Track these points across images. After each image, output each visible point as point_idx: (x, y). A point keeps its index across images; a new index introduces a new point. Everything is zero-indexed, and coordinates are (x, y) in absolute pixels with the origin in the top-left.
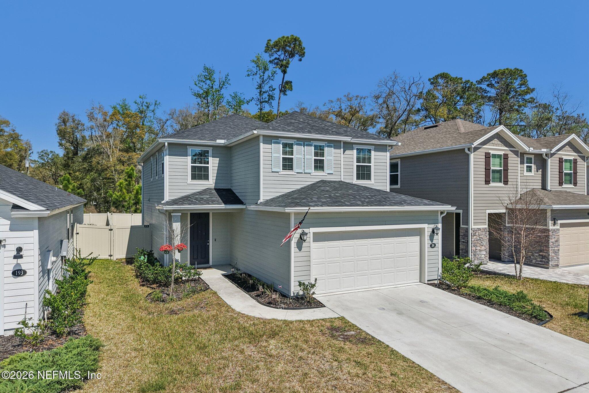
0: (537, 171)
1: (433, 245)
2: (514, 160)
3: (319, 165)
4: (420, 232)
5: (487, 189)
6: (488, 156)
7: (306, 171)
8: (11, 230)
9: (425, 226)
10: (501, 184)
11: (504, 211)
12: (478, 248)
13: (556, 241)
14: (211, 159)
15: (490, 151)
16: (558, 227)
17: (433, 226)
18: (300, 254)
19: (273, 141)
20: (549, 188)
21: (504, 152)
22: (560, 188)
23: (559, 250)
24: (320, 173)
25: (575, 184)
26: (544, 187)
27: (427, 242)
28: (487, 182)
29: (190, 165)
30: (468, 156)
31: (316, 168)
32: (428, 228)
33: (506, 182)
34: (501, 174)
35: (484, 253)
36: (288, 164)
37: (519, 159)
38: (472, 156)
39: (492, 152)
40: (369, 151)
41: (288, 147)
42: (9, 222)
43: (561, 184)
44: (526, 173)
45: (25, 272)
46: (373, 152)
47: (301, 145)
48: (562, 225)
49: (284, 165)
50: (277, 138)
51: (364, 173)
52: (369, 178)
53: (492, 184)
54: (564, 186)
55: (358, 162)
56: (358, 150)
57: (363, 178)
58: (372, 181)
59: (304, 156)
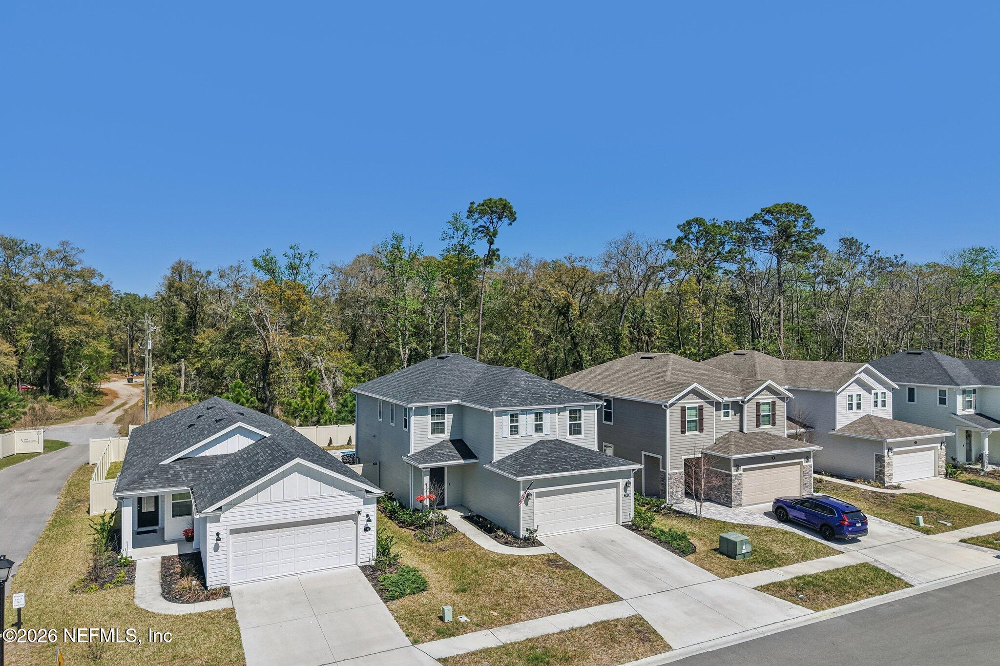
0: (735, 416)
1: (626, 495)
2: (709, 410)
3: (539, 428)
4: (616, 486)
5: (683, 438)
6: (683, 410)
7: (529, 434)
8: (364, 504)
9: (620, 481)
10: (697, 433)
11: (700, 456)
12: (675, 490)
13: (739, 484)
14: (446, 415)
15: (685, 405)
16: (741, 472)
17: (626, 480)
18: (527, 508)
19: (503, 413)
20: (745, 431)
21: (699, 404)
22: (757, 430)
23: (742, 492)
24: (539, 434)
25: (774, 424)
26: (741, 430)
27: (622, 492)
28: (683, 432)
29: (430, 421)
30: (665, 411)
31: (536, 430)
32: (622, 482)
33: (701, 430)
34: (696, 424)
35: (680, 493)
36: (514, 430)
37: (715, 407)
38: (668, 411)
39: (687, 406)
40: (580, 411)
41: (514, 417)
42: (362, 500)
43: (758, 426)
44: (723, 419)
45: (370, 529)
46: (582, 411)
47: (524, 414)
48: (744, 470)
49: (511, 431)
50: (506, 411)
51: (575, 429)
52: (580, 433)
53: (687, 433)
54: (762, 427)
55: (570, 421)
56: (571, 411)
57: (575, 434)
58: (583, 435)
59: (526, 422)
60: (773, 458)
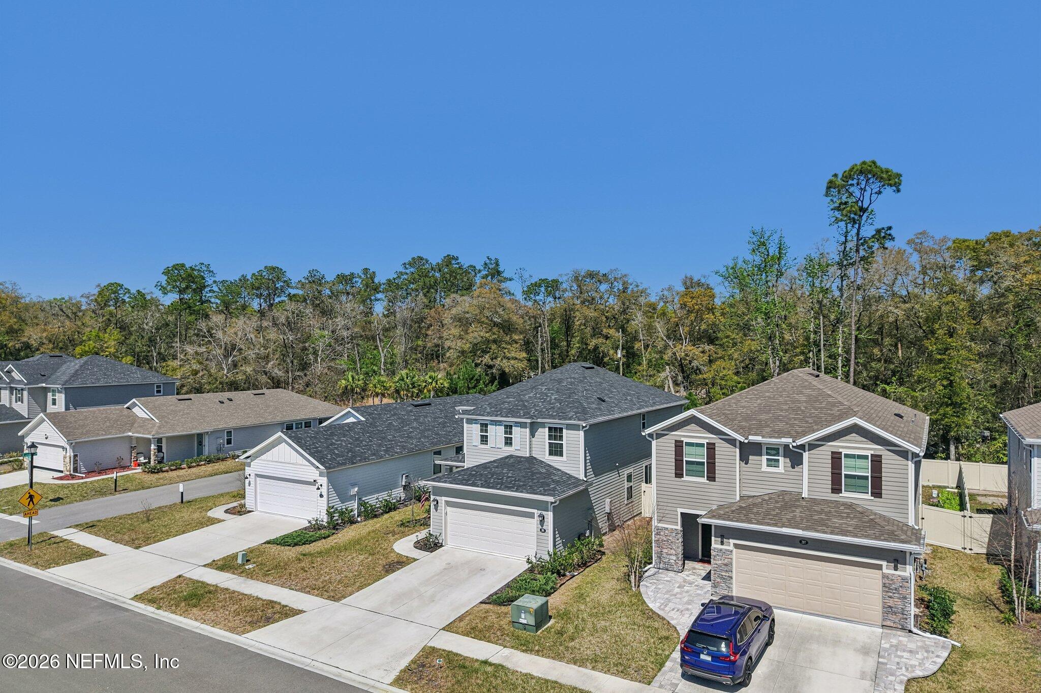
0: (793, 467)
1: (543, 530)
2: (726, 451)
3: (508, 442)
4: (531, 516)
6: (679, 445)
7: (498, 446)
8: (320, 476)
9: (535, 511)
10: (705, 480)
12: (666, 551)
15: (682, 439)
16: (731, 547)
18: (436, 514)
19: (474, 422)
20: (803, 495)
21: (708, 441)
24: (508, 448)
25: (878, 495)
27: (537, 525)
28: (679, 474)
30: (651, 442)
34: (703, 468)
36: (484, 439)
37: (738, 450)
38: (654, 443)
39: (686, 440)
40: (561, 429)
42: (318, 472)
43: (836, 490)
44: (765, 468)
45: (323, 496)
46: (564, 431)
47: (493, 425)
48: (740, 547)
49: (482, 441)
50: (476, 420)
51: (556, 450)
52: (561, 455)
53: (686, 478)
54: (844, 494)
55: (549, 439)
56: (550, 429)
57: (556, 454)
58: (564, 458)
59: (496, 433)
60: (803, 542)
